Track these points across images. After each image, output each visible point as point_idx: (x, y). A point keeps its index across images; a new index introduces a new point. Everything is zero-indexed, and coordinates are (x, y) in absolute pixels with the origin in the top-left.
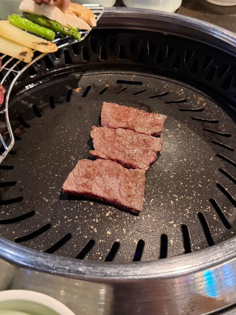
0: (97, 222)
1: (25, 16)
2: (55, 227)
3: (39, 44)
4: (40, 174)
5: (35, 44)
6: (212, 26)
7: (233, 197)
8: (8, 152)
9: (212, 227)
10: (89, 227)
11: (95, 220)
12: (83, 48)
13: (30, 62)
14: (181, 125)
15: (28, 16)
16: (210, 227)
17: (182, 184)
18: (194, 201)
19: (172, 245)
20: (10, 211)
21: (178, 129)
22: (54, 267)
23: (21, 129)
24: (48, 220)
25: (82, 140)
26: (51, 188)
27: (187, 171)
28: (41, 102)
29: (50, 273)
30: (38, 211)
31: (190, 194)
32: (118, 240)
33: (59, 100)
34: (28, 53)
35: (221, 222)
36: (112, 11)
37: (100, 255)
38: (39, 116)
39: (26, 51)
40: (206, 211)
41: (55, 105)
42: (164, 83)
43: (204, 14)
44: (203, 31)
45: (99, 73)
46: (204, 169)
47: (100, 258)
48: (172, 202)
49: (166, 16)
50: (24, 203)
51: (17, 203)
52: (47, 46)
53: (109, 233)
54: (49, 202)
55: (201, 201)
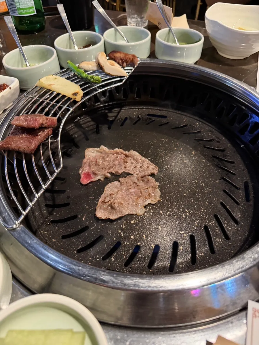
0: (124, 227)
2: (91, 229)
6: (224, 76)
7: (233, 214)
8: (57, 173)
9: (214, 238)
10: (117, 231)
11: (122, 226)
12: (123, 89)
13: (80, 100)
14: (195, 152)
16: (213, 238)
17: (192, 201)
18: (201, 216)
19: (181, 251)
20: (59, 213)
21: (192, 155)
22: (84, 274)
24: (87, 223)
26: (91, 197)
27: (197, 191)
29: (81, 279)
30: (80, 215)
31: (199, 210)
32: (139, 244)
34: (79, 94)
35: (222, 234)
36: (146, 62)
37: (124, 255)
38: (88, 139)
39: (77, 92)
40: (211, 225)
42: (184, 117)
43: (218, 65)
44: (216, 80)
45: (134, 108)
46: (211, 190)
47: (124, 257)
48: (184, 216)
49: (188, 66)
50: (70, 208)
51: (66, 208)
53: (132, 237)
54: (89, 209)
55: (207, 216)
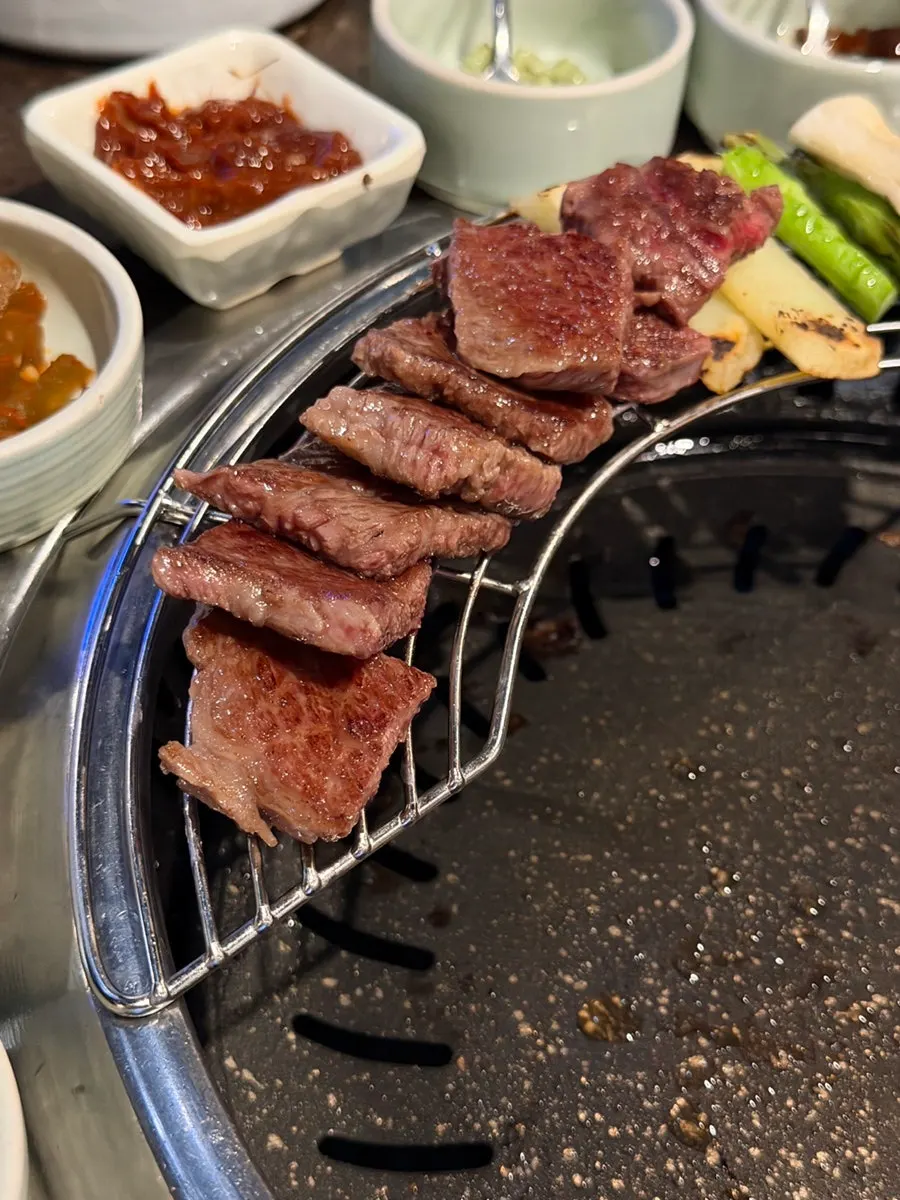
1: (801, 165)
2: (506, 1173)
3: (804, 326)
4: (550, 885)
5: (788, 320)
8: (454, 788)
13: (727, 390)
15: (813, 169)
20: (358, 992)
23: (566, 631)
24: (492, 1123)
25: (801, 811)
28: (703, 535)
30: (469, 1059)
33: (783, 558)
34: (737, 348)
38: (667, 603)
39: (733, 338)
41: (761, 576)
50: (427, 990)
51: (401, 972)
52: (833, 342)
54: (531, 1041)
